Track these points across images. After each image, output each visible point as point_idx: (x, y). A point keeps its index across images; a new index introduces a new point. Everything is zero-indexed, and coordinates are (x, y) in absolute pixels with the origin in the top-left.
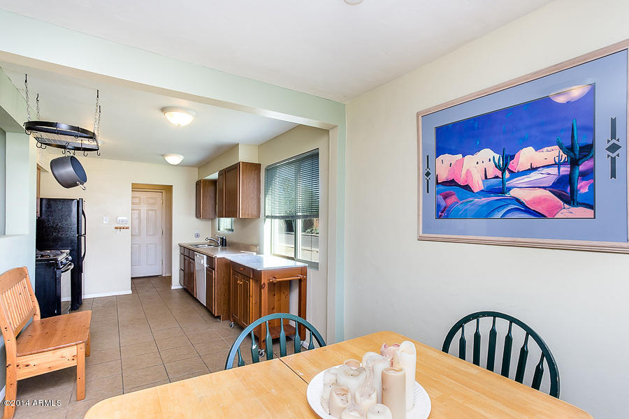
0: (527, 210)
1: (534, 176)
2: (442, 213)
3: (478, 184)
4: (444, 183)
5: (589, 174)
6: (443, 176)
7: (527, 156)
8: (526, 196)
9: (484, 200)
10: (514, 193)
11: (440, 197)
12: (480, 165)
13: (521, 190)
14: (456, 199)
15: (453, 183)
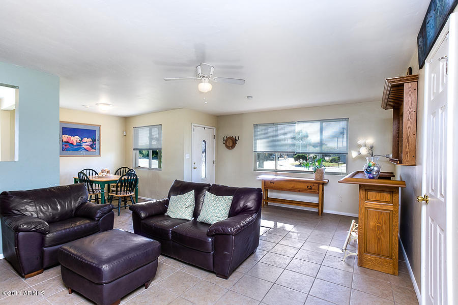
0: (85, 150)
1: (87, 143)
2: (63, 149)
3: (75, 143)
4: (65, 142)
5: (95, 144)
6: (65, 140)
7: (85, 139)
8: (85, 147)
9: (76, 147)
10: (83, 146)
11: (64, 146)
12: (75, 139)
13: (84, 146)
14: (68, 146)
15: (68, 142)
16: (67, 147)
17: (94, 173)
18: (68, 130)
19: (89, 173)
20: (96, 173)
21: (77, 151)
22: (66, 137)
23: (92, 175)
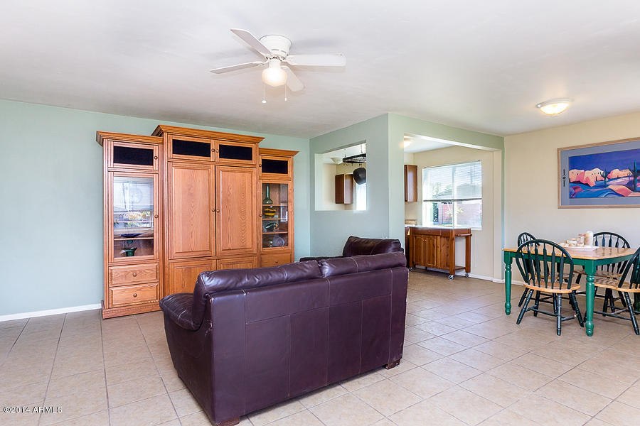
0: (616, 194)
1: (619, 180)
2: (572, 196)
3: (592, 183)
4: (574, 182)
6: (573, 179)
7: (616, 172)
8: (615, 188)
10: (610, 187)
12: (594, 175)
13: (613, 186)
14: (580, 190)
15: (579, 182)
16: (577, 190)
17: (621, 243)
18: (579, 160)
19: (610, 241)
20: (626, 242)
21: (597, 197)
22: (574, 174)
23: (617, 246)
